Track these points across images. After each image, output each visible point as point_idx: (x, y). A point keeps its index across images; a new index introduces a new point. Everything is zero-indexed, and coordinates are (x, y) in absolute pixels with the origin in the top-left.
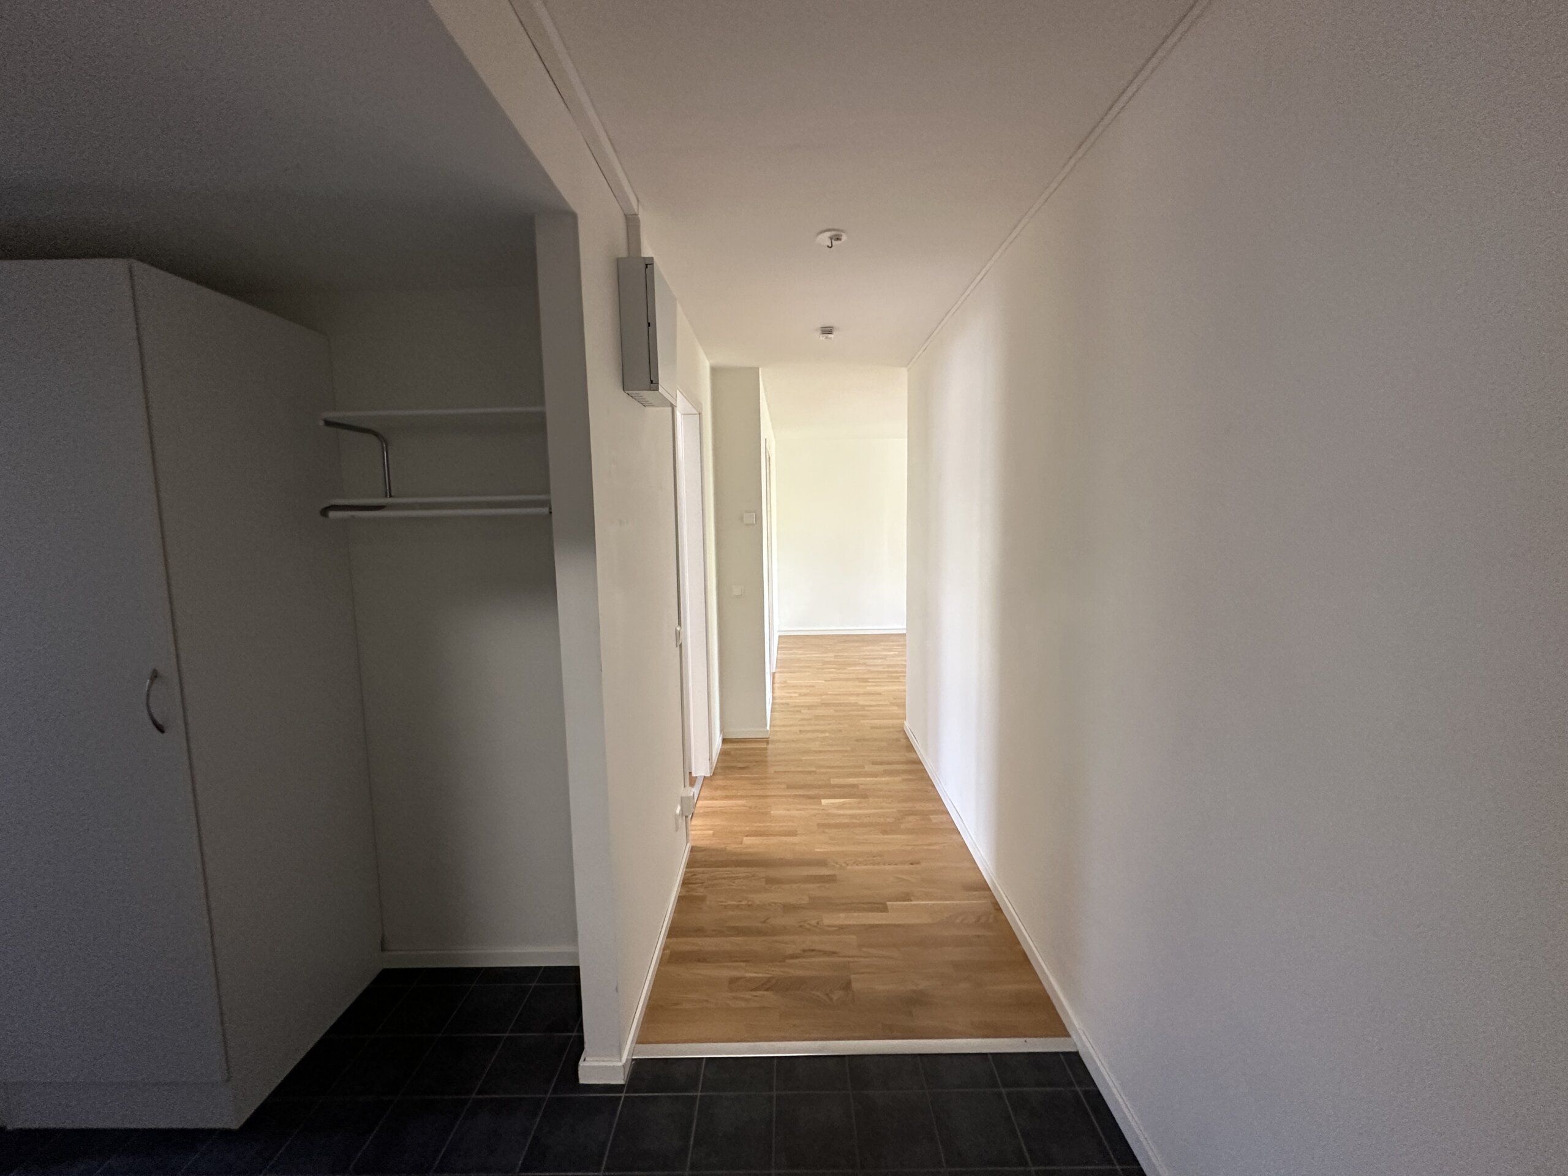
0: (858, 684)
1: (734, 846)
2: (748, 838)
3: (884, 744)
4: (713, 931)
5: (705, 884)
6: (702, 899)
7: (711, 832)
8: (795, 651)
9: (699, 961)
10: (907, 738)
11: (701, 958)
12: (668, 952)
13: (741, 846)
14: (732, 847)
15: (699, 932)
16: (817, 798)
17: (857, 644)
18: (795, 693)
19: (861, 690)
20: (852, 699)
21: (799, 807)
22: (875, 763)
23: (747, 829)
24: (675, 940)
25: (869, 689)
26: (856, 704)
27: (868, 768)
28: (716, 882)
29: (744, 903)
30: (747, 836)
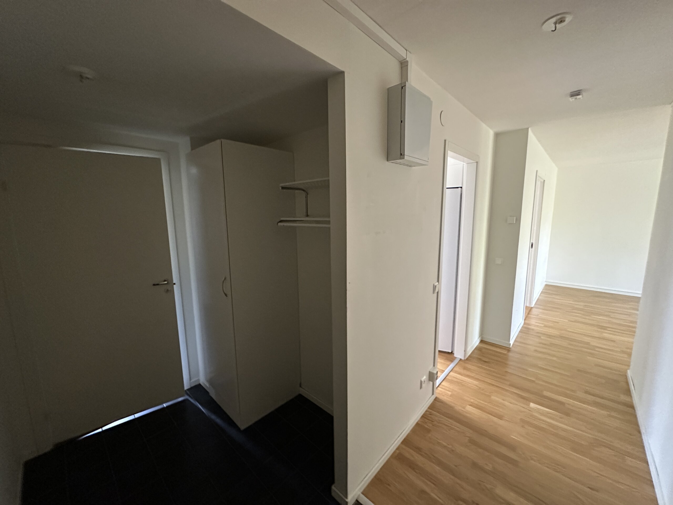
0: (596, 329)
1: (460, 408)
2: (470, 407)
3: (603, 381)
4: (426, 454)
5: (433, 423)
6: (429, 431)
7: (450, 393)
8: (554, 296)
9: (410, 467)
10: (627, 383)
11: (412, 466)
12: (398, 451)
13: (463, 409)
14: (458, 408)
15: (418, 450)
16: (529, 400)
17: (607, 300)
18: (542, 324)
19: (596, 334)
20: (587, 339)
21: (513, 401)
22: (587, 392)
23: (472, 401)
24: (404, 447)
25: (606, 335)
26: (588, 343)
27: (581, 394)
28: (440, 425)
29: (450, 447)
30: (470, 405)
